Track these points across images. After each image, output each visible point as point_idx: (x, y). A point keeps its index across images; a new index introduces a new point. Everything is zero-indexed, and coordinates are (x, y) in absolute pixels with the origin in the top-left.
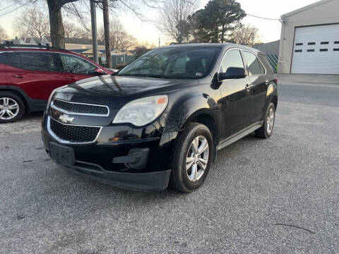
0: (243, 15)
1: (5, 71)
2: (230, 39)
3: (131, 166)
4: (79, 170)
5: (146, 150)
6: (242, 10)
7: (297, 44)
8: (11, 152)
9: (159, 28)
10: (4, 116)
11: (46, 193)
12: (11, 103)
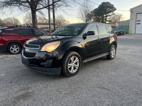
0: (115, 9)
1: (14, 36)
2: (109, 20)
3: (47, 66)
4: (31, 68)
5: (52, 60)
6: (114, 8)
7: (138, 21)
8: (14, 64)
9: (78, 17)
10: (14, 52)
11: (21, 76)
12: (16, 47)
